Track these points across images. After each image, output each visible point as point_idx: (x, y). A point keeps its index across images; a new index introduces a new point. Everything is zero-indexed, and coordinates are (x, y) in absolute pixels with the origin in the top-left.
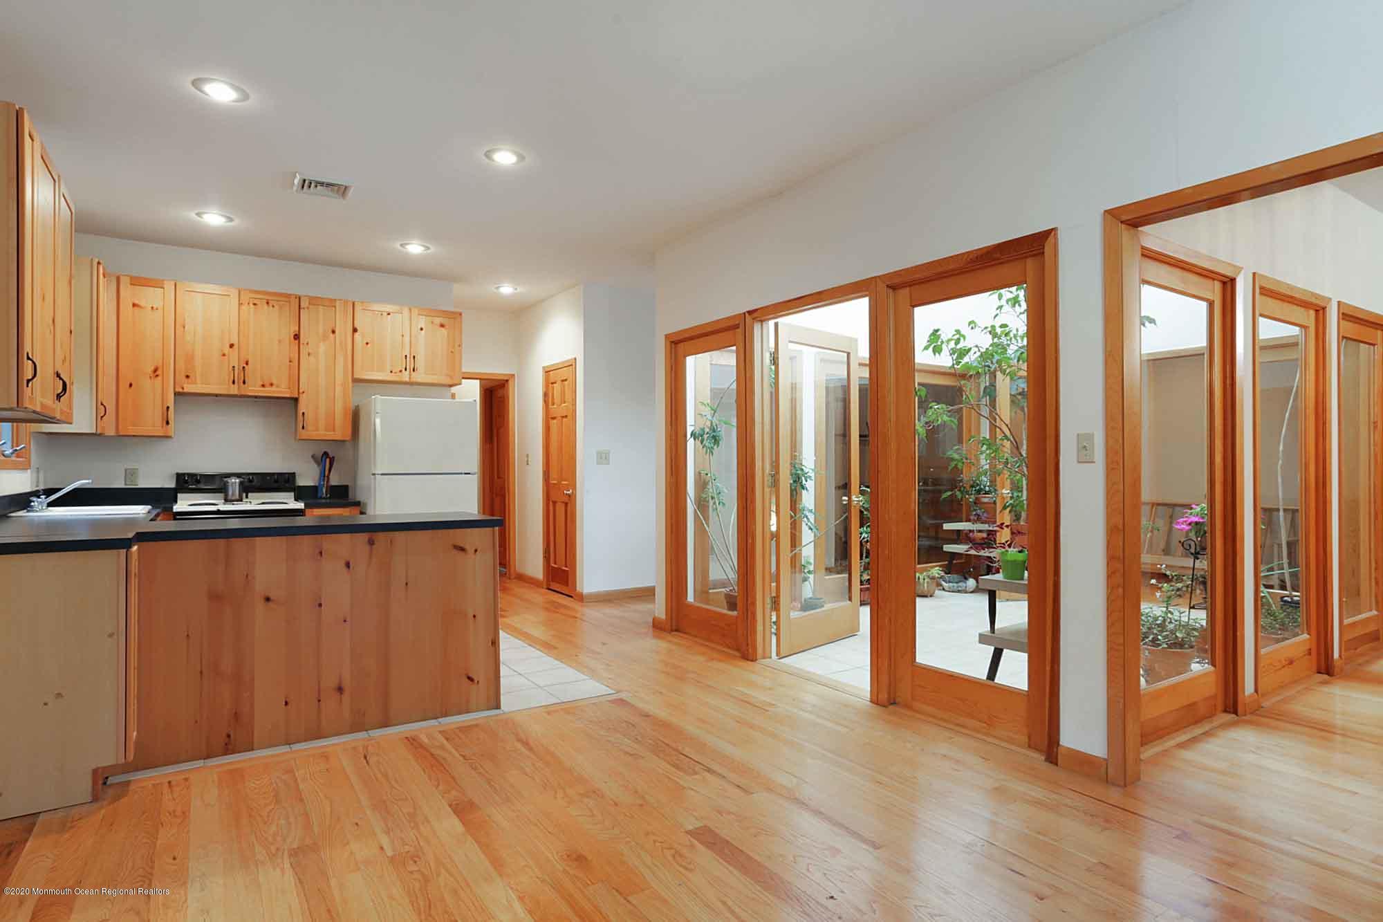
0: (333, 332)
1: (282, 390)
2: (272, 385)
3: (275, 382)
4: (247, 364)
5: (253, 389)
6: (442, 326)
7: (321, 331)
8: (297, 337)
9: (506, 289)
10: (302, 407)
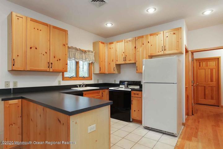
0: (143, 44)
1: (133, 62)
2: (131, 60)
3: (131, 59)
4: (126, 56)
5: (128, 62)
6: (174, 34)
7: (140, 45)
8: (135, 47)
9: (208, 12)
10: (137, 65)
